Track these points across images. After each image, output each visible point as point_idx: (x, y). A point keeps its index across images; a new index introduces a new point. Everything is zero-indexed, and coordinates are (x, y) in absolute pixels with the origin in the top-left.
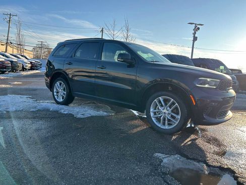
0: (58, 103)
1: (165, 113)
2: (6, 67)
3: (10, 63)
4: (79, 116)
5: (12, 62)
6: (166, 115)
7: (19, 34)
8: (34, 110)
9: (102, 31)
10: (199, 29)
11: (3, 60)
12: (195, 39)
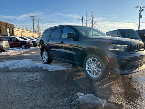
0: (45, 63)
1: (93, 68)
2: (30, 45)
3: (32, 42)
4: (51, 70)
5: (33, 42)
6: (94, 69)
7: (38, 26)
8: (30, 67)
9: (82, 19)
10: (143, 10)
11: (29, 41)
12: (141, 17)
